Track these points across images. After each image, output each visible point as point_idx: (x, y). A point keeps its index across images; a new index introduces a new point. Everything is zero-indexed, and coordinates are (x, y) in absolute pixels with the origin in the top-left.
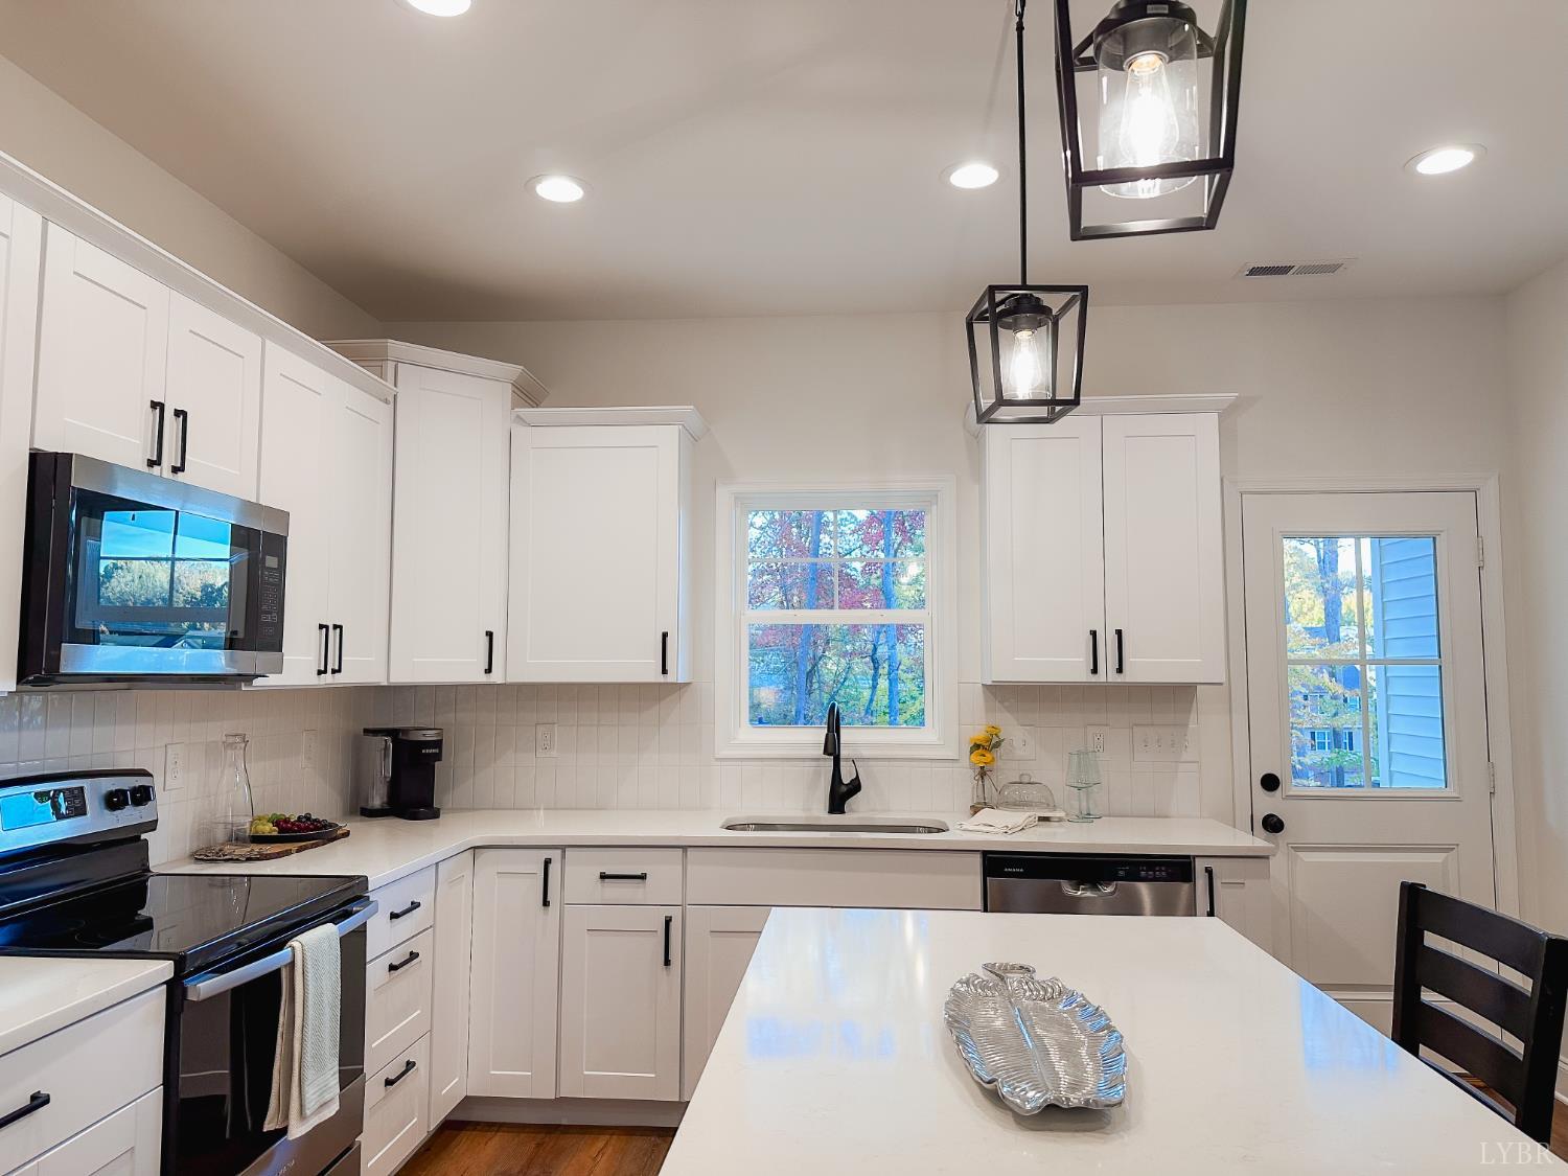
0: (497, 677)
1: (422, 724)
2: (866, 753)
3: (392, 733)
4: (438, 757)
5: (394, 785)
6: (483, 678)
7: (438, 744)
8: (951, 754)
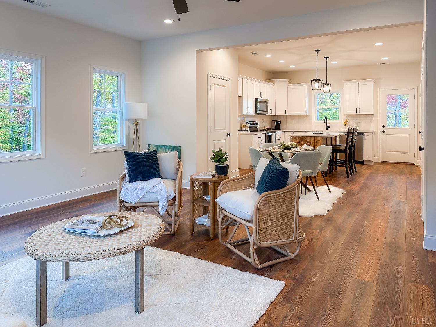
0: (286, 115)
1: (279, 120)
2: (331, 123)
3: (276, 121)
4: (280, 123)
5: (276, 126)
6: (285, 115)
7: (280, 122)
8: (342, 123)
